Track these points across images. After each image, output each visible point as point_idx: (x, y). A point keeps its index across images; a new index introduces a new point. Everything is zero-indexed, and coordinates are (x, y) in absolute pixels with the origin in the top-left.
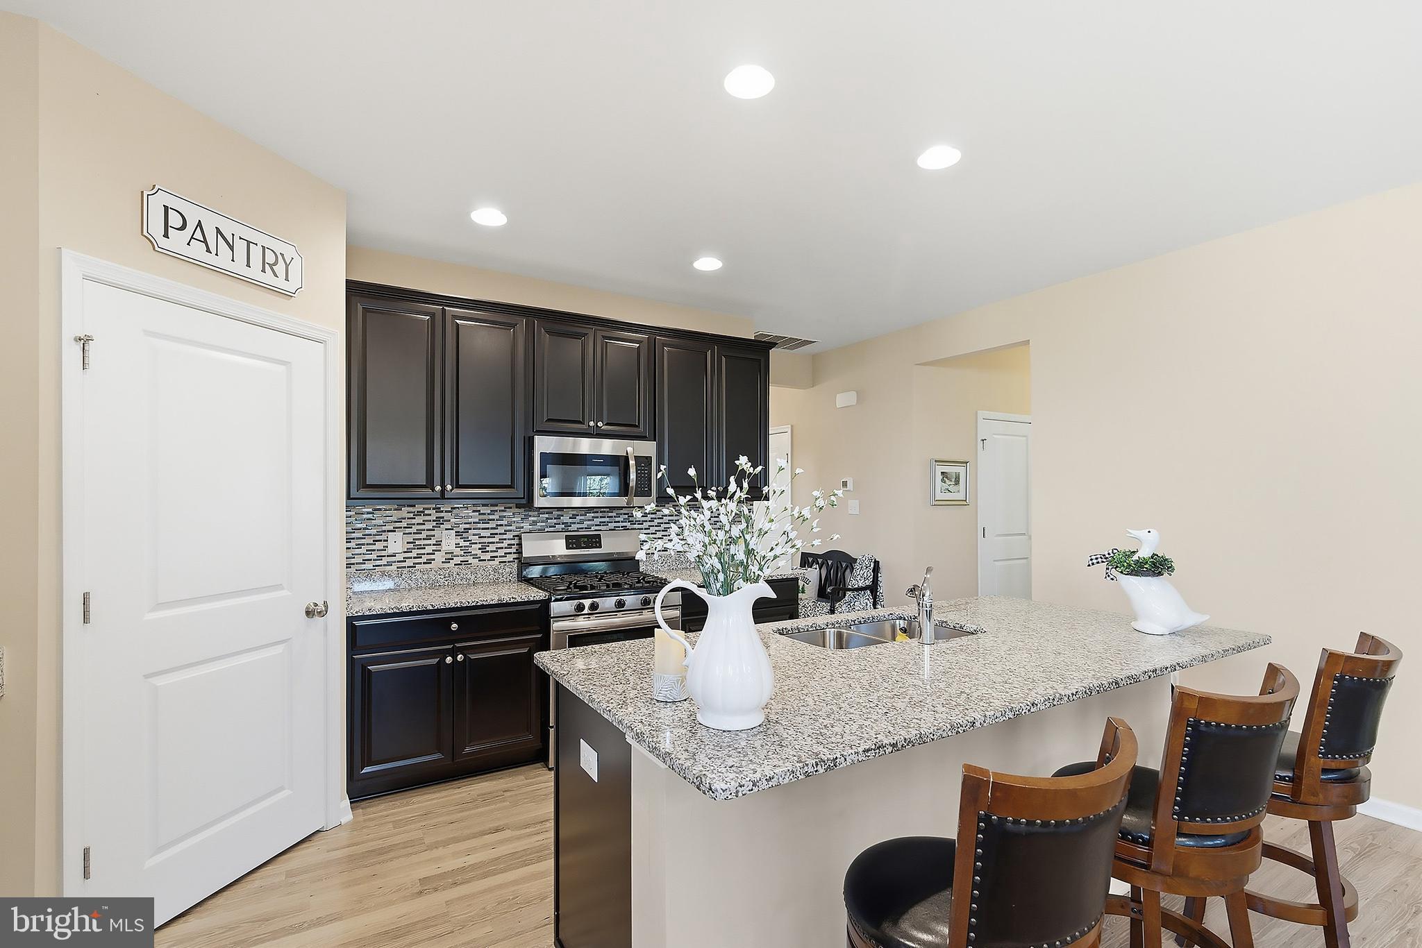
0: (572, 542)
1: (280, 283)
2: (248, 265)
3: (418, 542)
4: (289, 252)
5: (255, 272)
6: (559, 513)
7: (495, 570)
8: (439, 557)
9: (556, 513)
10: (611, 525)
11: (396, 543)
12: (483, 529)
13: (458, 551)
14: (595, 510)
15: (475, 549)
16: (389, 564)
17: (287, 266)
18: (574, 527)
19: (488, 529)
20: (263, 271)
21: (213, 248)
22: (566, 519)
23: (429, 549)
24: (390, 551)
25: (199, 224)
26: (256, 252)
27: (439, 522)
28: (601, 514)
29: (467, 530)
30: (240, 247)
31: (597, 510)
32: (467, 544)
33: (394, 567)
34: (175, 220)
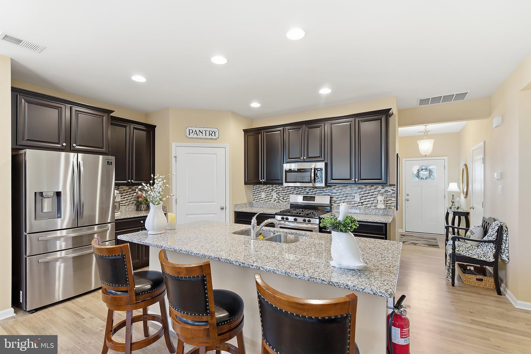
0: (305, 198)
1: (213, 137)
2: (206, 136)
3: (268, 195)
4: (215, 130)
5: (208, 136)
6: (305, 188)
7: (286, 205)
8: (273, 200)
9: (304, 188)
10: (324, 194)
11: (263, 195)
12: (283, 192)
13: (277, 199)
14: (317, 188)
15: (281, 198)
16: (262, 201)
17: (215, 133)
18: (310, 193)
19: (284, 192)
20: (209, 136)
21: (198, 135)
22: (307, 190)
23: (270, 197)
24: (262, 197)
25: (196, 131)
26: (208, 133)
27: (273, 190)
28: (319, 189)
29: (279, 193)
30: (204, 132)
31: (318, 188)
32: (279, 196)
33: (263, 202)
34: (191, 131)
